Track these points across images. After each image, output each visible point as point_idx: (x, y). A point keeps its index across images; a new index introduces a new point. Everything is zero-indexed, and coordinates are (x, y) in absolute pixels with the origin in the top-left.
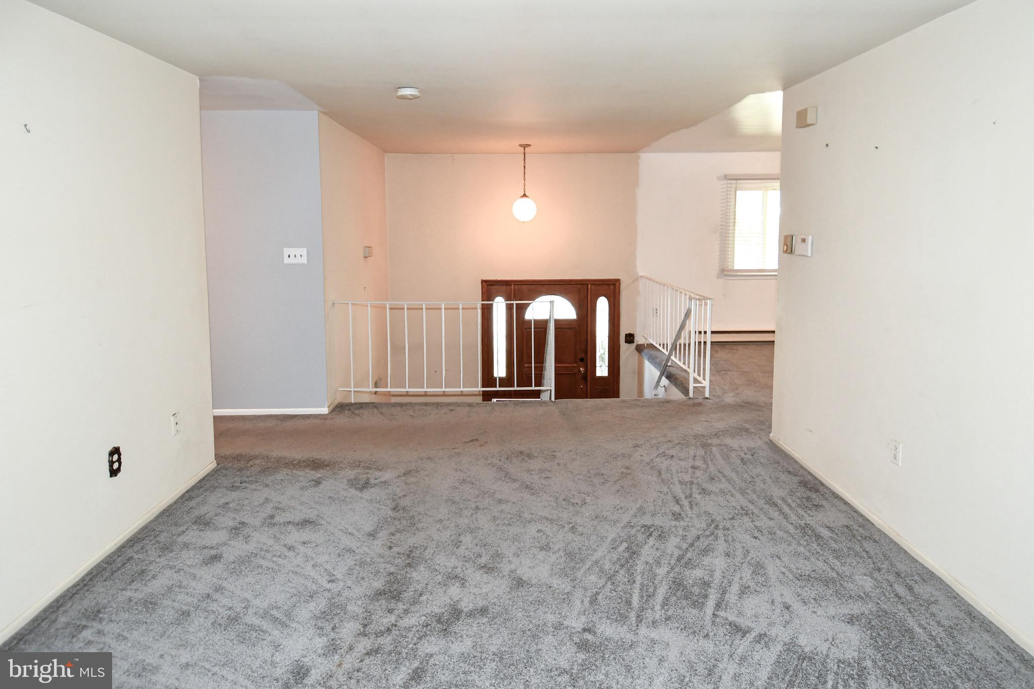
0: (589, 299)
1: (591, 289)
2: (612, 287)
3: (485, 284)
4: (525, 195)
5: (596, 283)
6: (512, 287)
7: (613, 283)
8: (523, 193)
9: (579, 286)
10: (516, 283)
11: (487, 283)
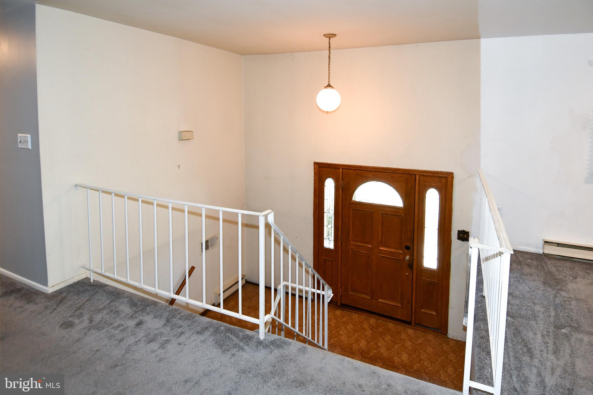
0: (417, 189)
1: (419, 179)
2: (444, 180)
3: (316, 166)
4: (329, 86)
5: (425, 174)
6: (341, 171)
7: (445, 176)
8: (328, 83)
9: (406, 176)
10: (345, 168)
11: (319, 165)
